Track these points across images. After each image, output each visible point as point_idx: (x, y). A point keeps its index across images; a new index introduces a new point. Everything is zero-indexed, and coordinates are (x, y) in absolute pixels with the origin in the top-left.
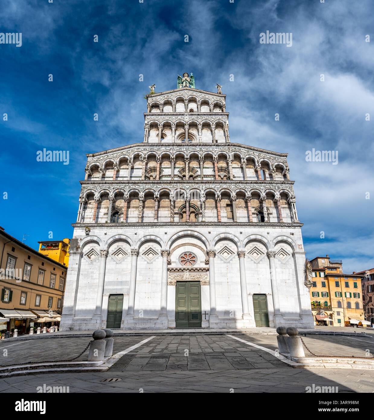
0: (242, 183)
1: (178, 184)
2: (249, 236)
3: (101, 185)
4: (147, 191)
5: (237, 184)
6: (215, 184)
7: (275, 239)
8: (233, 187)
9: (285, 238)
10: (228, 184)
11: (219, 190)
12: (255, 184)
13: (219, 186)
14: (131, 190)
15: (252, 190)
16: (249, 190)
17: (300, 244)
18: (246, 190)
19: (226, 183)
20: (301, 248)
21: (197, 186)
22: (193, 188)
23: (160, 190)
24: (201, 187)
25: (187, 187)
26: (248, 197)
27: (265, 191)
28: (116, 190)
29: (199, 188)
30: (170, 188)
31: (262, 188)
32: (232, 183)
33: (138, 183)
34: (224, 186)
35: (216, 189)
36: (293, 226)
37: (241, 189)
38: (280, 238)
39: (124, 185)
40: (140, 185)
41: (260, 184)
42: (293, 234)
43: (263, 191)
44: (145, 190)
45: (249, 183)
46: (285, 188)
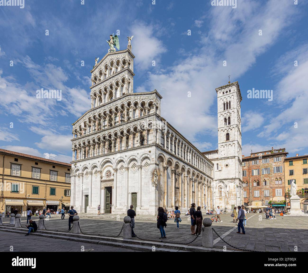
0: (129, 123)
1: (103, 132)
2: (130, 157)
3: (78, 140)
4: (93, 139)
5: (127, 124)
6: (118, 127)
7: (141, 156)
8: (125, 127)
9: (146, 155)
10: (123, 126)
11: (119, 131)
12: (135, 122)
13: (119, 128)
14: (87, 140)
15: (133, 126)
16: (132, 126)
17: (153, 158)
18: (131, 127)
19: (122, 125)
20: (154, 161)
21: (110, 131)
22: (109, 132)
23: (97, 137)
24: (112, 131)
25: (107, 132)
26: (131, 132)
27: (140, 125)
28: (83, 141)
29: (111, 132)
30: (100, 135)
31: (138, 123)
32: (124, 125)
33: (89, 136)
34: (121, 127)
35: (118, 130)
36: (151, 146)
37: (128, 127)
38: (144, 156)
39: (85, 138)
40: (90, 136)
41: (138, 121)
42: (150, 152)
43: (138, 125)
44: (92, 139)
45: (132, 122)
46: (150, 120)
